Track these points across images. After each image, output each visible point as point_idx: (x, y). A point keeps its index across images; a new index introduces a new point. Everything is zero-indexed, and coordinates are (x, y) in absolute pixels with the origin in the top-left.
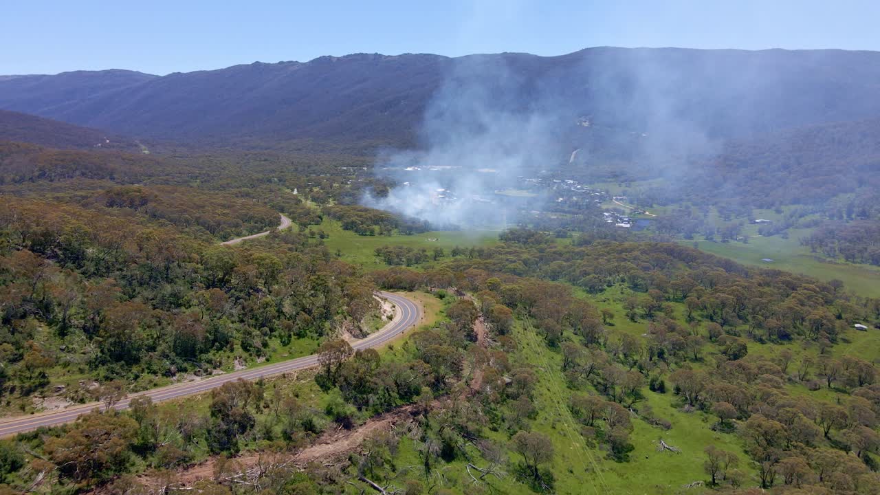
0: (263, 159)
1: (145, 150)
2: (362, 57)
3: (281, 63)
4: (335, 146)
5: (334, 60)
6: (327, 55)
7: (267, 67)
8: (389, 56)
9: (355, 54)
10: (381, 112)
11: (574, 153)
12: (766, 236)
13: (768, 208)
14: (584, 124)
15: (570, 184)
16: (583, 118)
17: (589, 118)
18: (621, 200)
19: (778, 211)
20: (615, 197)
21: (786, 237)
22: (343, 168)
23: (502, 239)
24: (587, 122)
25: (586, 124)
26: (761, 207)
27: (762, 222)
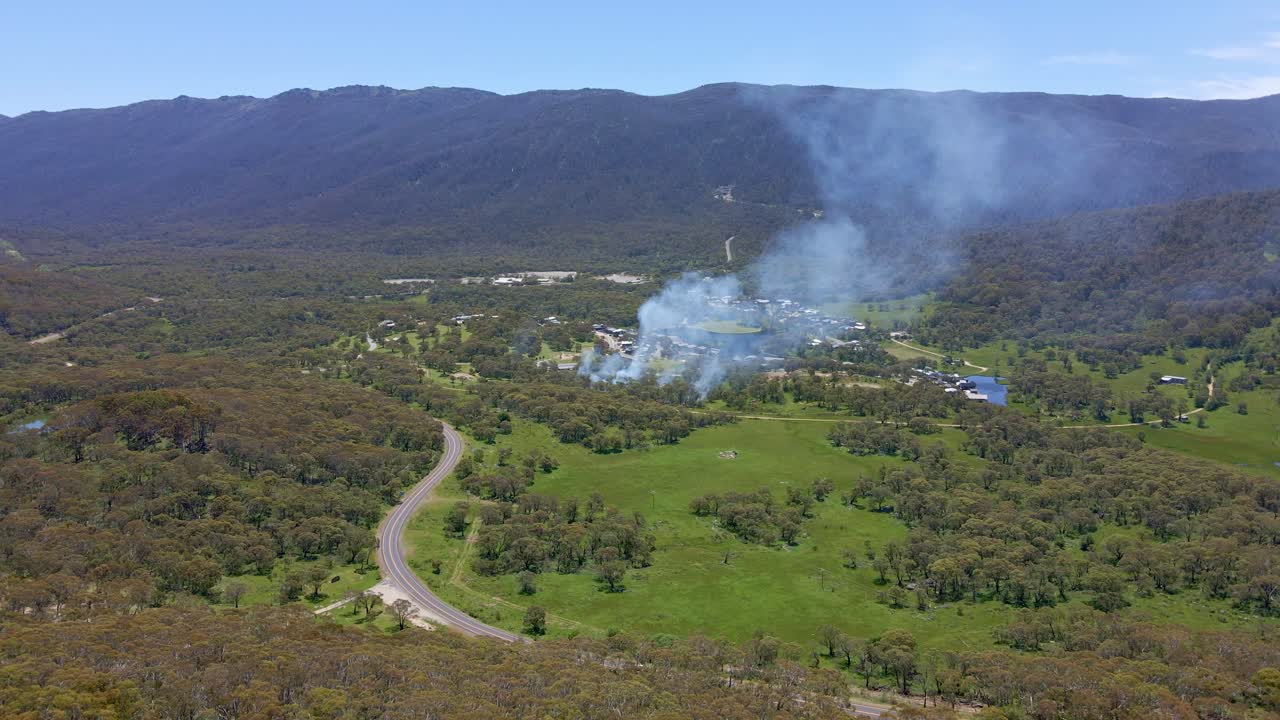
0: (246, 266)
1: (8, 248)
2: (362, 91)
3: (224, 98)
4: (347, 238)
5: (315, 96)
6: (302, 87)
7: (201, 104)
8: (404, 91)
9: (349, 87)
10: (411, 180)
11: (727, 243)
12: (1210, 410)
13: (1159, 353)
14: (724, 197)
15: (787, 306)
16: (721, 189)
17: (730, 187)
18: (904, 338)
19: (1180, 360)
20: (893, 334)
21: (1242, 410)
22: (392, 282)
23: (838, 445)
24: (729, 195)
25: (728, 198)
26: (1146, 352)
27: (1173, 380)
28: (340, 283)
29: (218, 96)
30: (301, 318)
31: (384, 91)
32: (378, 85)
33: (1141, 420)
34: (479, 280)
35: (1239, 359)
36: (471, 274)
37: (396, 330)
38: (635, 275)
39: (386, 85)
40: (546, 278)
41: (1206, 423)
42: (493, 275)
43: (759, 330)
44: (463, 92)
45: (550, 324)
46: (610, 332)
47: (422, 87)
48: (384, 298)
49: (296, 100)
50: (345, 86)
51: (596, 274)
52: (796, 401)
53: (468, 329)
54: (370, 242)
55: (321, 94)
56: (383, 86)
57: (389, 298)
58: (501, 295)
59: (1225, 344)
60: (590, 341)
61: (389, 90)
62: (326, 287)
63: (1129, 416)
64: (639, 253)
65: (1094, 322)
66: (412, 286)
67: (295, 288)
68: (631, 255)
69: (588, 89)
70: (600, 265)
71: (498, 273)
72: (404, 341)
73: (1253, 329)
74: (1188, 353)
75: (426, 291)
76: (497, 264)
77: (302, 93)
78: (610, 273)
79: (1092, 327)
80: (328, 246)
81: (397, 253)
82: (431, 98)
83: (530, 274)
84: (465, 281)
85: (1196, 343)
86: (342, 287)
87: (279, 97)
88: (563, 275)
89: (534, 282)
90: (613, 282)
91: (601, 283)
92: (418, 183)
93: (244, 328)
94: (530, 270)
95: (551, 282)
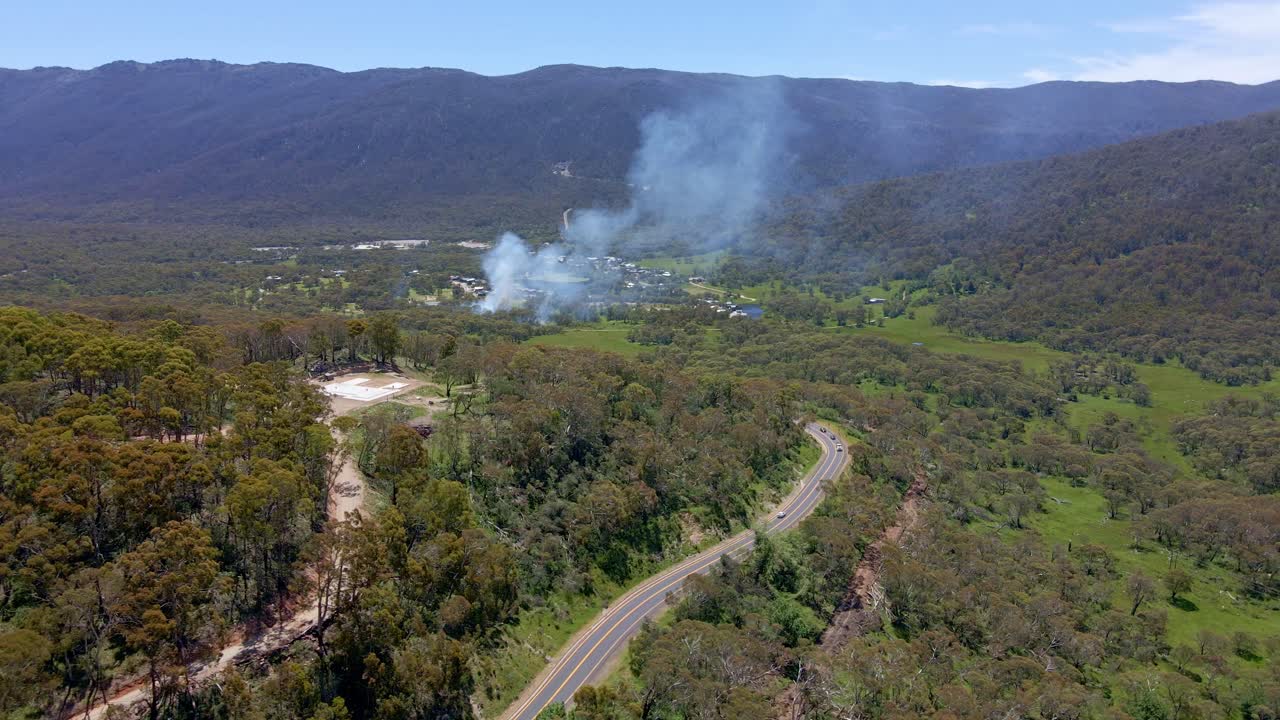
2: (192, 65)
5: (141, 69)
7: (13, 75)
9: (178, 60)
10: (255, 156)
11: (565, 214)
12: (892, 318)
13: (874, 284)
14: (562, 173)
15: (612, 261)
16: (559, 165)
17: (567, 164)
18: (700, 281)
19: (887, 289)
20: (691, 279)
21: (912, 317)
22: (260, 249)
23: (633, 341)
24: (566, 171)
25: (566, 173)
26: (866, 284)
27: (877, 302)
28: (210, 250)
29: (31, 67)
30: (190, 276)
31: (216, 65)
32: (210, 59)
33: (844, 324)
34: (339, 248)
35: (926, 286)
36: (330, 242)
37: (283, 282)
38: (482, 242)
39: (218, 60)
40: (402, 245)
41: (885, 324)
42: (353, 243)
43: (588, 279)
44: (301, 68)
45: (415, 275)
46: (465, 281)
47: (257, 62)
48: (255, 263)
49: (119, 73)
50: (173, 59)
51: (446, 241)
52: (609, 320)
53: (347, 280)
54: (222, 216)
55: (148, 66)
56: (214, 60)
57: (260, 263)
58: (365, 257)
59: (918, 277)
60: (448, 288)
61: (222, 64)
62: (198, 254)
63: (837, 322)
64: (484, 224)
65: (839, 265)
66: (279, 253)
67: (167, 255)
68: (477, 226)
69: (429, 68)
70: (448, 234)
71: (357, 242)
72: (293, 289)
73: (939, 266)
74: (892, 284)
75: (295, 256)
76: (355, 234)
77: (127, 66)
78: (460, 240)
79: (836, 268)
80: (179, 221)
81: (251, 225)
82: (266, 74)
83: (386, 242)
84: (327, 248)
85: (898, 277)
86: (213, 254)
87: (103, 69)
88: (417, 242)
89: (391, 248)
90: (463, 247)
91: (453, 248)
92: (263, 158)
93: (142, 285)
94: (386, 239)
95: (407, 248)
